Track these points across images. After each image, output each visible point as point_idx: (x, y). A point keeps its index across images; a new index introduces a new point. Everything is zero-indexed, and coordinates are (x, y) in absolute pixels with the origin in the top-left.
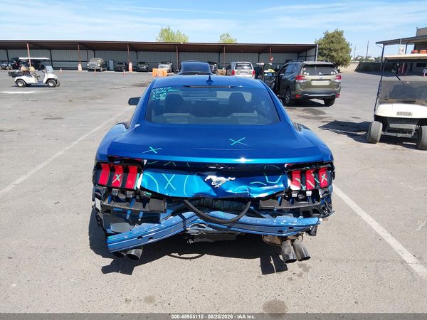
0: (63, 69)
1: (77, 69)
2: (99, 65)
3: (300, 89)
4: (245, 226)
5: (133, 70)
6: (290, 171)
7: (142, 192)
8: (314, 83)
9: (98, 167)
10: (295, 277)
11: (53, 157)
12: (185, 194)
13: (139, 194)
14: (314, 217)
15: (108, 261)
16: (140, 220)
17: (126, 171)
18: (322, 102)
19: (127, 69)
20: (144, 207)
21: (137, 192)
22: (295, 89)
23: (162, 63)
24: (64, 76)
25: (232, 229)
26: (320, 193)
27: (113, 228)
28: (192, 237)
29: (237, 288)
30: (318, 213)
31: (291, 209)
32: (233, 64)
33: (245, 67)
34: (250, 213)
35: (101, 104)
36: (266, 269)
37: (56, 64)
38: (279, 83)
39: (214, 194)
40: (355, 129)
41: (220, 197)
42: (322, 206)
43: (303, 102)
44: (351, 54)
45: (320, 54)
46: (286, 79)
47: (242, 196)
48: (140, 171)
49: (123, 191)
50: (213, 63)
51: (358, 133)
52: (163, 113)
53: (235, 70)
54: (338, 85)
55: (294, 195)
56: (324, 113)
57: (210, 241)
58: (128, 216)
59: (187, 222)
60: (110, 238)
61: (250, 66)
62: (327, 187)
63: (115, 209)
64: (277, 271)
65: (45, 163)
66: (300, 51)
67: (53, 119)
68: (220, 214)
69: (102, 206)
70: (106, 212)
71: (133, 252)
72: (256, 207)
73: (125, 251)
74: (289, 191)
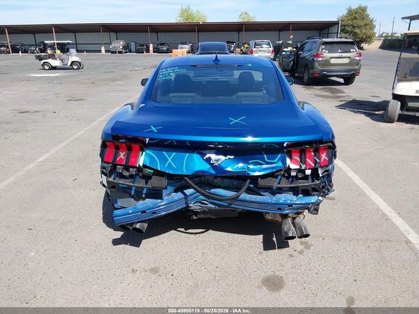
0: (87, 51)
1: (100, 51)
2: (121, 47)
3: (318, 67)
4: (244, 204)
5: (154, 52)
6: (289, 150)
7: (144, 169)
8: (333, 61)
9: (104, 145)
10: (296, 254)
11: (74, 137)
12: (185, 172)
13: (142, 171)
14: (314, 195)
15: (119, 234)
16: (144, 196)
17: (129, 149)
18: (342, 80)
19: (148, 51)
20: (146, 183)
21: (139, 169)
22: (313, 67)
23: (182, 44)
24: (88, 58)
25: (233, 206)
26: (319, 172)
27: (120, 203)
28: (196, 213)
29: (238, 263)
30: (318, 191)
31: (290, 188)
32: (252, 43)
33: (264, 46)
34: (249, 191)
35: (121, 85)
36: (268, 245)
37: (80, 47)
38: (297, 61)
39: (213, 172)
40: (373, 109)
41: (219, 175)
42: (322, 185)
43: (322, 80)
44: (375, 31)
45: (342, 30)
46: (304, 57)
47: (241, 174)
48: (142, 150)
49: (127, 168)
50: (233, 43)
51: (376, 113)
52: (169, 93)
53: (254, 49)
54: (358, 63)
55: (293, 174)
56: (343, 92)
57: (213, 217)
58: (133, 192)
59: (189, 198)
60: (116, 212)
61: (269, 44)
62: (327, 166)
63: (120, 185)
64: (278, 248)
65: (66, 143)
66: (322, 28)
67: (77, 100)
68: (221, 192)
69: (108, 182)
70: (111, 188)
71: (138, 226)
72: (255, 185)
73: (132, 224)
74: (289, 170)
